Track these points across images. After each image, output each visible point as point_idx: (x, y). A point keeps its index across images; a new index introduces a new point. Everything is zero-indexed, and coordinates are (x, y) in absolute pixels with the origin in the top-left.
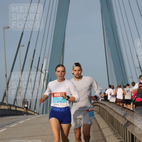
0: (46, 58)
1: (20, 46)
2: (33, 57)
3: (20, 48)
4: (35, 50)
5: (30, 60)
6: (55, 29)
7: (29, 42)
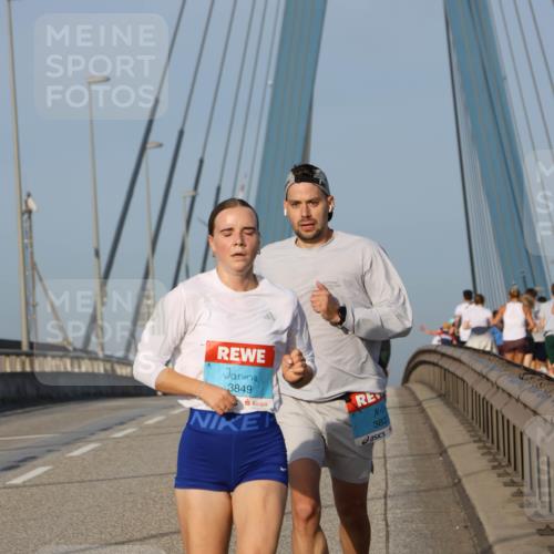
0: (243, 188)
1: (148, 146)
2: (196, 188)
3: (149, 153)
4: (201, 162)
5: (185, 198)
6: (275, 86)
7: (181, 133)
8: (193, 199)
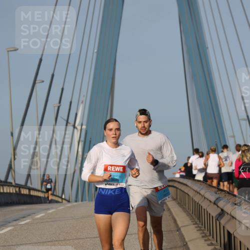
0: (82, 102)
1: (37, 82)
2: (60, 102)
3: (37, 85)
4: (63, 89)
5: (54, 107)
6: (98, 53)
7: (53, 76)
8: (59, 107)
